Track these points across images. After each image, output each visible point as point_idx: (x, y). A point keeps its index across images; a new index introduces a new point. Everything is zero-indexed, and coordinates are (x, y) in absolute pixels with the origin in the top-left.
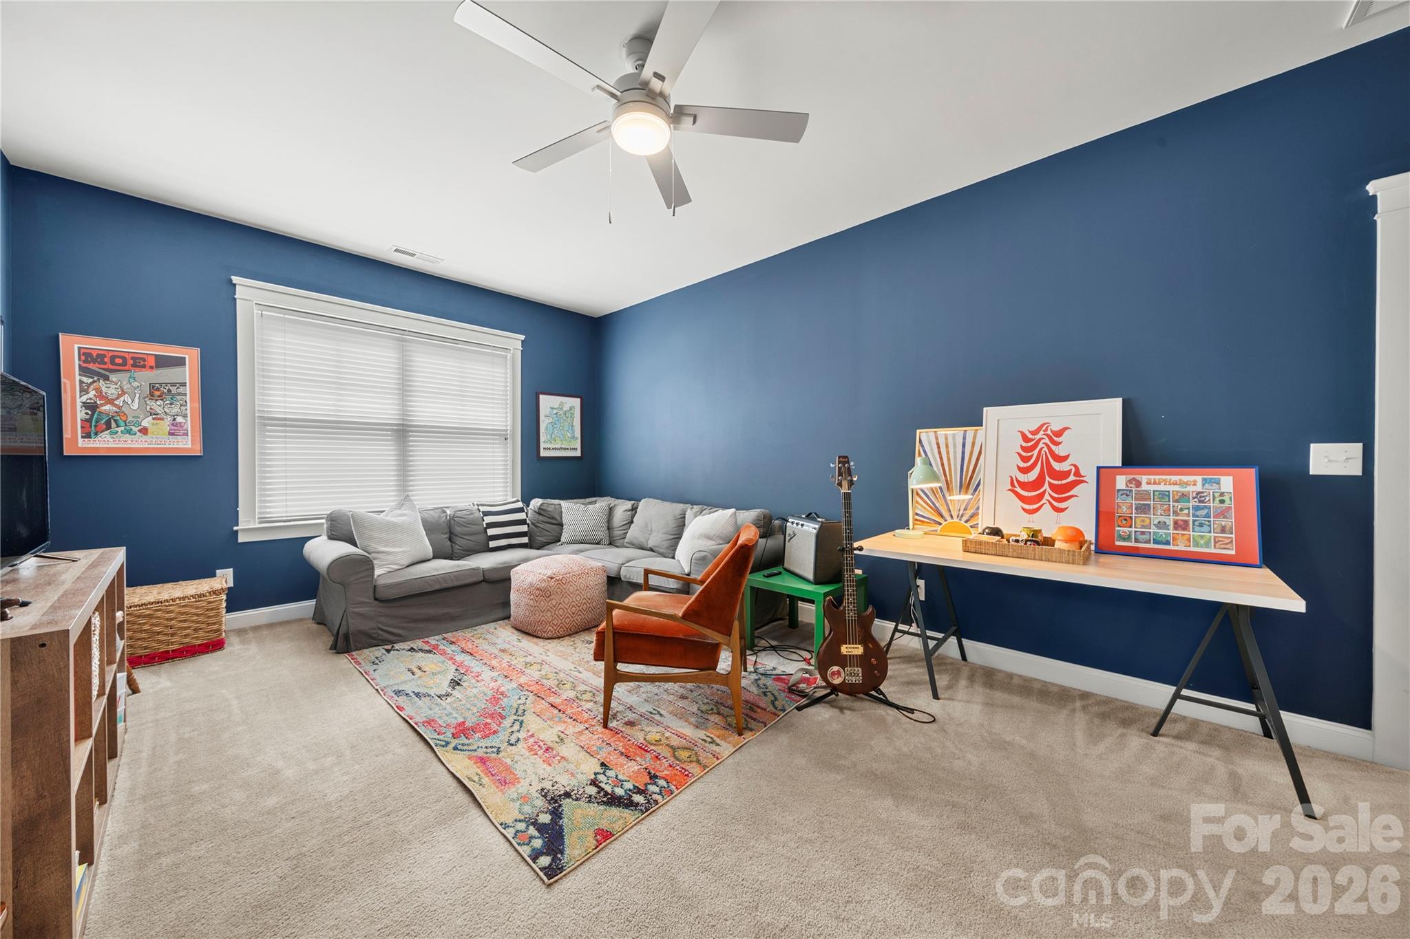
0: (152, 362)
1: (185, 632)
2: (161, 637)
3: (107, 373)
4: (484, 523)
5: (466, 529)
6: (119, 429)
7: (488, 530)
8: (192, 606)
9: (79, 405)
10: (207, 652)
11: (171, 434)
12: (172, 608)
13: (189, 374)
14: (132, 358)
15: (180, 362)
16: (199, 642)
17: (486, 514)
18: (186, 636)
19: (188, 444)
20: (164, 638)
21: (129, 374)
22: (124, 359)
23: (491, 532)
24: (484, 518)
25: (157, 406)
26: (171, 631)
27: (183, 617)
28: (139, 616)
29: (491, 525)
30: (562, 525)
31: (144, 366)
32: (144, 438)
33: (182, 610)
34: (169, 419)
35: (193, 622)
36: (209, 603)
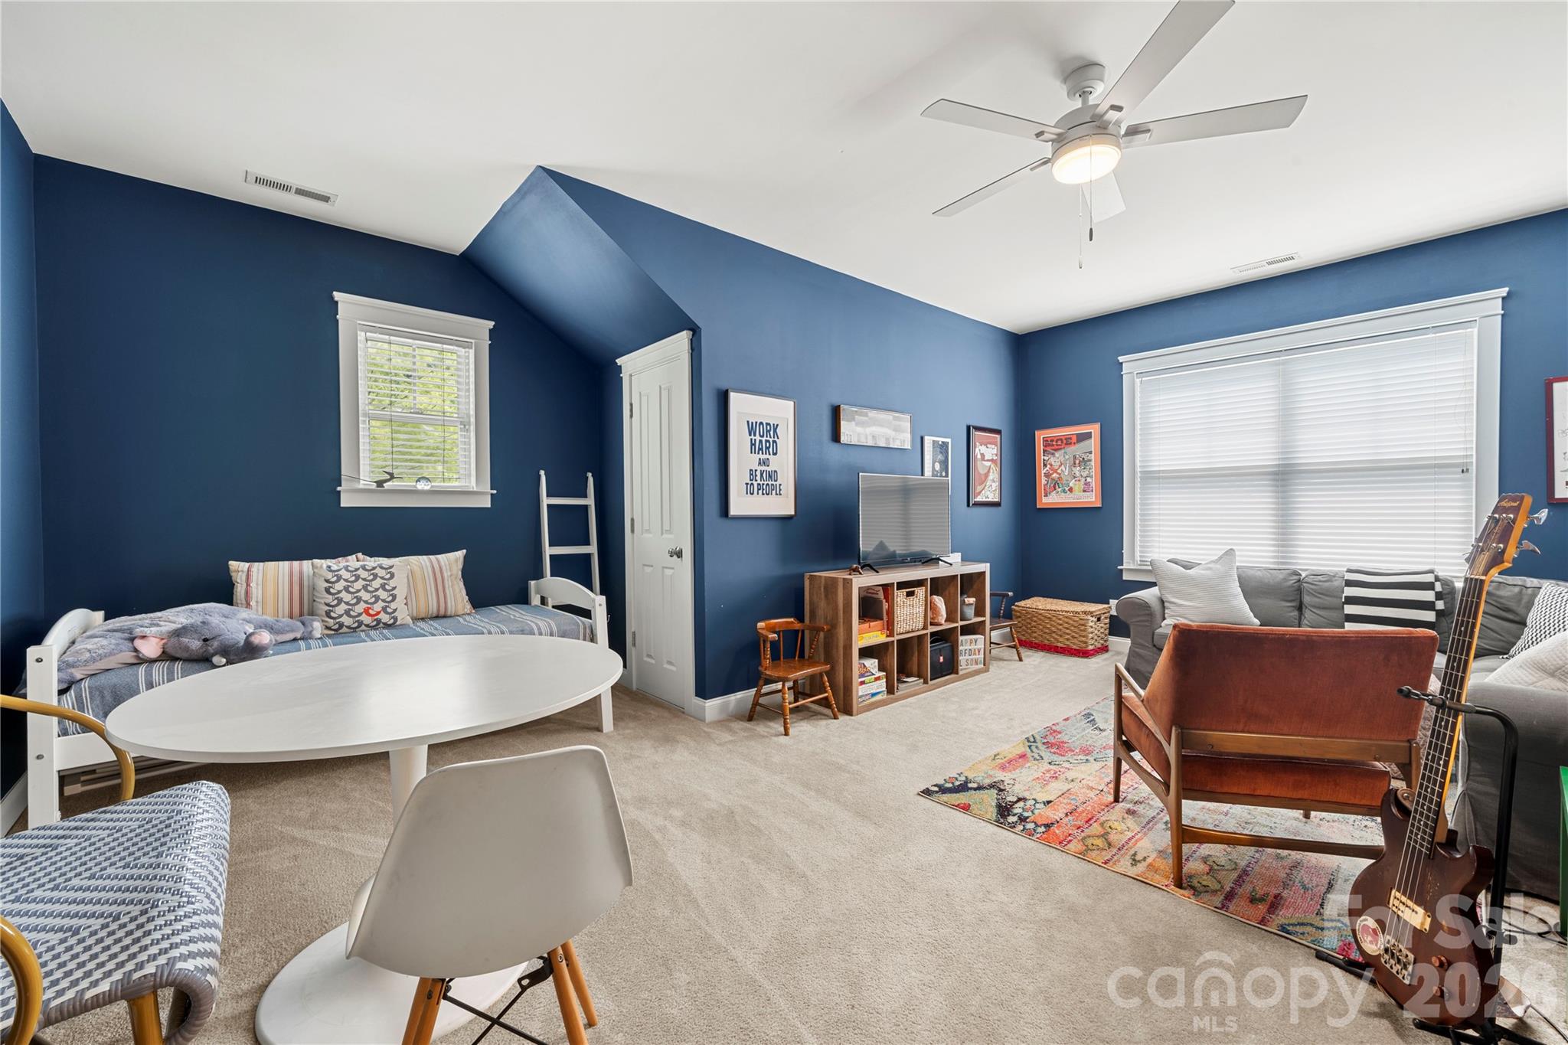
0: (1074, 439)
1: (1067, 637)
2: (1054, 635)
3: (1053, 452)
4: (1344, 595)
5: (1317, 600)
6: (1059, 490)
7: (1345, 606)
8: (1070, 619)
9: (1043, 475)
10: (1079, 657)
11: (1084, 491)
12: (1061, 617)
13: (1094, 444)
14: (1066, 439)
15: (1088, 436)
16: (1074, 647)
17: (1350, 583)
18: (1068, 639)
19: (1092, 499)
20: (1056, 637)
21: (1063, 451)
22: (1061, 440)
23: (1350, 609)
24: (1345, 588)
25: (1077, 470)
26: (1059, 633)
27: (1066, 625)
28: (1045, 617)
29: (1351, 600)
30: (1524, 624)
31: (1071, 444)
32: (1071, 495)
33: (1066, 620)
34: (1083, 480)
35: (1071, 630)
36: (1081, 619)
